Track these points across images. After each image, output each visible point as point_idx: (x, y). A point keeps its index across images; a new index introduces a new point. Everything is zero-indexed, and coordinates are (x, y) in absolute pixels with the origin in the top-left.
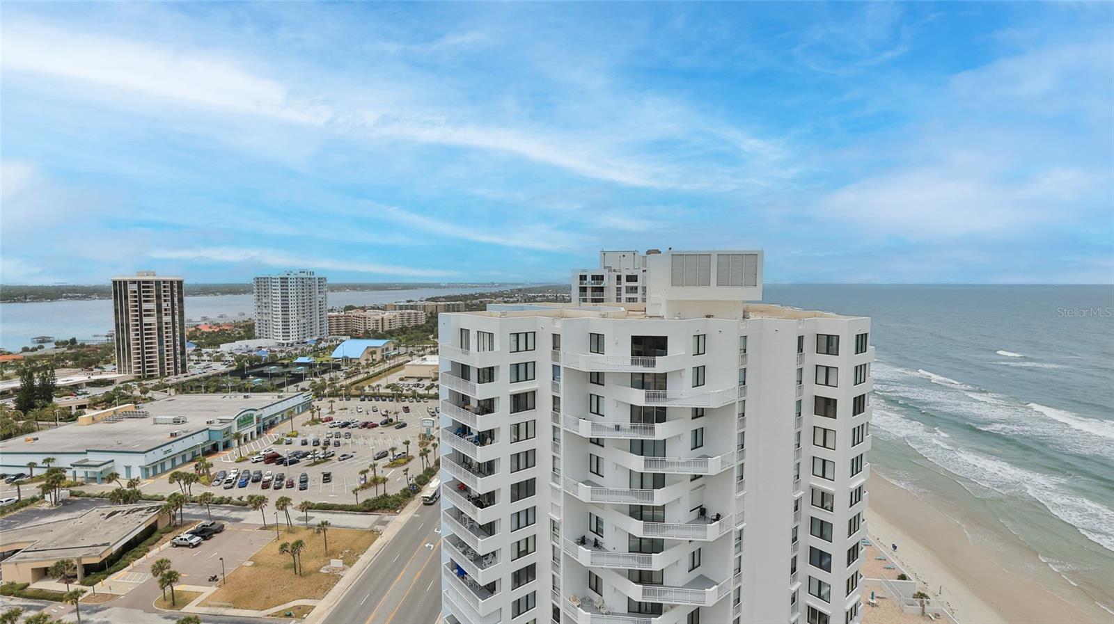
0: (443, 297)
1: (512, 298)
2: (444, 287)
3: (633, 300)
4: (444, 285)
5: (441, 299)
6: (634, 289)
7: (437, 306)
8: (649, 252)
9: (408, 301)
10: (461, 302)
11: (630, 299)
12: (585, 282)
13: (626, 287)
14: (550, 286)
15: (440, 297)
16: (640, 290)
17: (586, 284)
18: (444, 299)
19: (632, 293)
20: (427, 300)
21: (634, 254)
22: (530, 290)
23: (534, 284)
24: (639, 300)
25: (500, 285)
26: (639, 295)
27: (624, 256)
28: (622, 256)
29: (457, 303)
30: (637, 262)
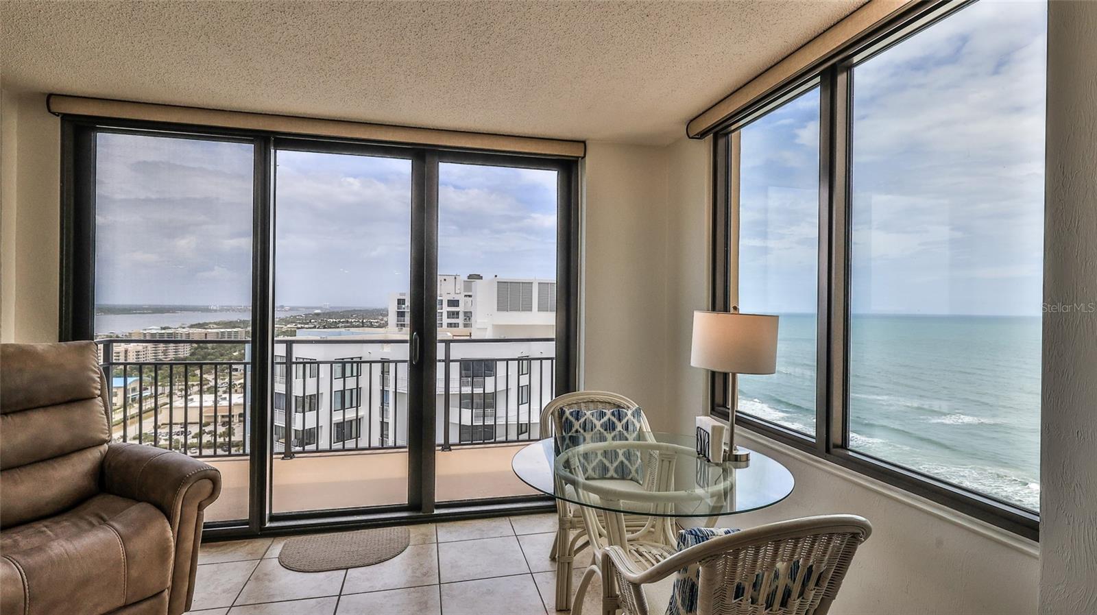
0: (215, 323)
1: (307, 323)
2: (216, 311)
3: (456, 325)
4: (215, 308)
5: (211, 325)
6: (456, 315)
7: (206, 334)
8: (470, 277)
9: (164, 329)
10: (240, 329)
11: (451, 324)
12: (403, 306)
13: (448, 312)
14: (355, 310)
15: (210, 323)
16: (461, 315)
17: (404, 308)
18: (215, 326)
19: (453, 318)
20: (192, 326)
21: (455, 278)
22: (330, 315)
23: (335, 308)
24: (461, 326)
25: (292, 309)
26: (460, 321)
27: (445, 280)
28: (443, 280)
29: (234, 330)
30: (458, 287)
